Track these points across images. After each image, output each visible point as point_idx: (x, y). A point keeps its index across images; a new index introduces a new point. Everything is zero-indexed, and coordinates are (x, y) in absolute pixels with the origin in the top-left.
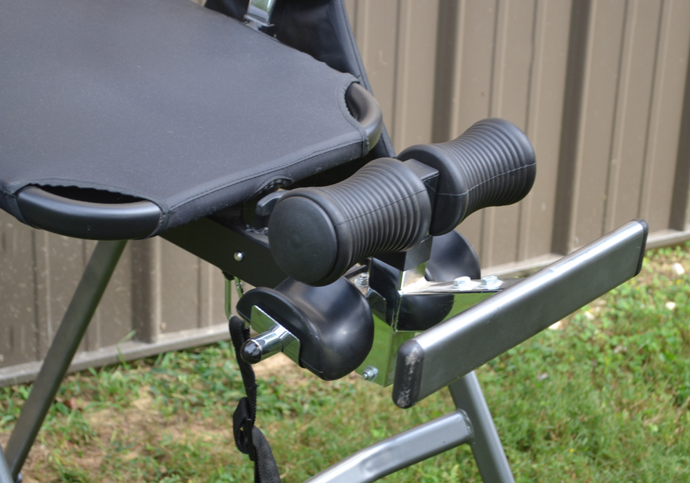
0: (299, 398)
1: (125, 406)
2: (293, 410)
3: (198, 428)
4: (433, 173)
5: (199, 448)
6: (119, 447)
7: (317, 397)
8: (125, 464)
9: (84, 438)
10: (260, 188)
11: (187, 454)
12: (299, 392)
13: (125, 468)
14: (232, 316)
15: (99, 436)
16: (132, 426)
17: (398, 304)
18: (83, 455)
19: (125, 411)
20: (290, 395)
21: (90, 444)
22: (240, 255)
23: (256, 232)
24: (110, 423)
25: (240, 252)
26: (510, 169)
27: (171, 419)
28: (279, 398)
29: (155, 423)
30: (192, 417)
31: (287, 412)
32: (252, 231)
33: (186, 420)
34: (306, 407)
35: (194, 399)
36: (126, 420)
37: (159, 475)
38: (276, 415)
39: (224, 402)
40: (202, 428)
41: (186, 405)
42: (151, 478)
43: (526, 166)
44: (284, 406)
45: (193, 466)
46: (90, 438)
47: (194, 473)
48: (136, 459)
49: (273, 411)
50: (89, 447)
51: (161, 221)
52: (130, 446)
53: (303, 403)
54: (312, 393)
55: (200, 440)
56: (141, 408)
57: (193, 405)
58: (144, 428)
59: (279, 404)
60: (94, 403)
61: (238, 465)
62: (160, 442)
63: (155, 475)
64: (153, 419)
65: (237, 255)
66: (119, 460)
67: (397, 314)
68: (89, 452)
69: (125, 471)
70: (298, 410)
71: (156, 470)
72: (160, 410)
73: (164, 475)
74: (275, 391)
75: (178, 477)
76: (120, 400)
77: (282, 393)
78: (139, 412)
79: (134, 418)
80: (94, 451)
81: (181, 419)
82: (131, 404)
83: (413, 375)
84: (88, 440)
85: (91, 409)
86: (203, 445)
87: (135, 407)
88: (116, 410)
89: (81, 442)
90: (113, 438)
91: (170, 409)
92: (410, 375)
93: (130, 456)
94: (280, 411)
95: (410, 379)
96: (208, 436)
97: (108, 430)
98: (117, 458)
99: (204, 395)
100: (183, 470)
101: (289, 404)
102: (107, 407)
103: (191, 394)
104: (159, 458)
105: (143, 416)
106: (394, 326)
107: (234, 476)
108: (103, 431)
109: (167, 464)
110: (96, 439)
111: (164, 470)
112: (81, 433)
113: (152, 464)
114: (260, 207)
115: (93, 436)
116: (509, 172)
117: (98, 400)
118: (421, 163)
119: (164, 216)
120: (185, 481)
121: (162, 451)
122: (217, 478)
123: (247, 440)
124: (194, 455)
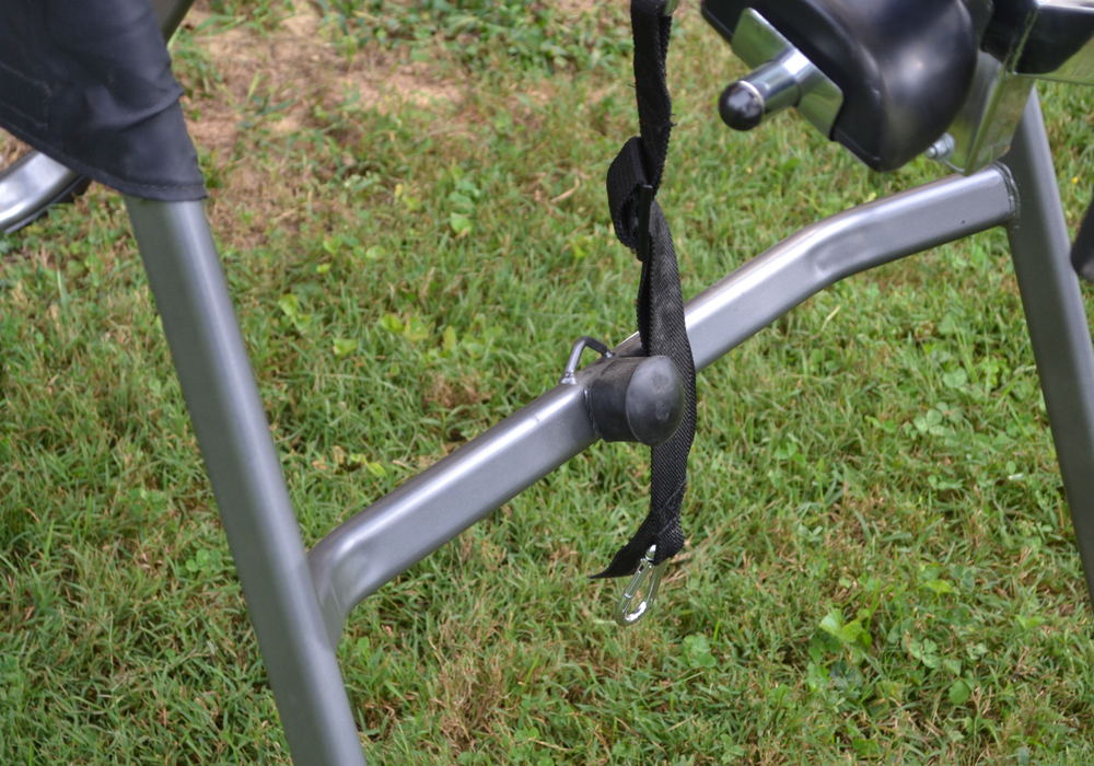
0: (582, 37)
1: (271, 26)
2: (570, 58)
3: (402, 79)
5: (408, 121)
6: (262, 106)
7: (614, 37)
8: (278, 141)
9: (200, 84)
11: (392, 135)
12: (581, 25)
13: (276, 148)
15: (226, 81)
16: (284, 68)
17: (1029, 22)
18: (199, 118)
19: (271, 36)
20: (566, 29)
21: (211, 97)
24: (244, 57)
27: (355, 58)
28: (544, 35)
29: (326, 64)
30: (390, 57)
31: (560, 62)
33: (380, 63)
34: (596, 54)
35: (394, 24)
36: (274, 54)
37: (341, 170)
38: (541, 65)
39: (448, 33)
40: (410, 80)
41: (382, 35)
42: (328, 174)
44: (557, 50)
45: (404, 159)
46: (212, 84)
47: (406, 172)
48: (296, 134)
49: (537, 59)
50: (210, 102)
52: (283, 106)
53: (590, 47)
54: (603, 28)
55: (412, 106)
56: (298, 32)
57: (393, 35)
58: (306, 73)
59: (545, 46)
60: (215, 17)
61: (486, 164)
62: (338, 105)
63: (335, 169)
64: (321, 56)
66: (266, 133)
68: (210, 112)
69: (279, 156)
70: (581, 59)
71: (336, 160)
72: (333, 39)
73: (350, 172)
74: (538, 20)
75: (376, 178)
76: (261, 15)
77: (551, 26)
78: (294, 40)
79: (287, 51)
80: (219, 110)
81: (373, 62)
82: (281, 24)
84: (207, 89)
85: (210, 28)
86: (414, 114)
87: (285, 28)
88: (254, 32)
89: (196, 92)
90: (252, 88)
91: (352, 39)
93: (285, 125)
94: (550, 58)
96: (425, 96)
97: (241, 71)
98: (263, 128)
99: (412, 18)
100: (386, 165)
101: (564, 46)
102: (237, 26)
103: (389, 12)
104: (339, 135)
105: (304, 48)
106: (1010, 62)
107: (479, 186)
108: (232, 73)
109: (355, 150)
110: (222, 87)
111: (350, 162)
112: (195, 74)
113: (328, 148)
115: (216, 81)
117: (222, 12)
120: (388, 185)
121: (346, 123)
122: (450, 187)
123: (636, 222)
124: (403, 137)
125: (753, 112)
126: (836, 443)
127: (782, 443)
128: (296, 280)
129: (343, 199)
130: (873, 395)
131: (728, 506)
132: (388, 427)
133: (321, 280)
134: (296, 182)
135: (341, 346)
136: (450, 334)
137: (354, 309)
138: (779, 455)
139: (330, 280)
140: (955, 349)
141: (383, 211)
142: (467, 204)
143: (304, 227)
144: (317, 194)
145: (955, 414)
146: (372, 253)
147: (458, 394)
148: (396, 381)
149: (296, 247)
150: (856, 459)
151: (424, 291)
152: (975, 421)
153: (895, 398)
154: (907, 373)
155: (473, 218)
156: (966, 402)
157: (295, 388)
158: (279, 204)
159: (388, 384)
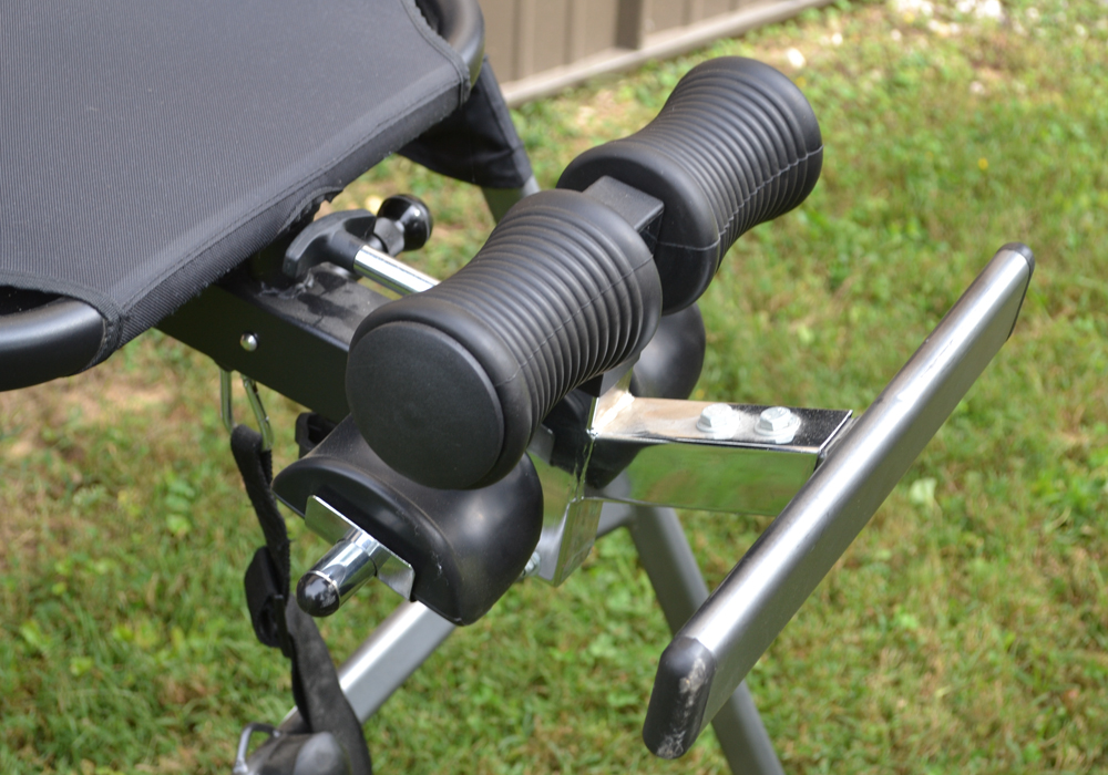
4: (654, 208)
8: (12, 467)
10: (289, 222)
13: (13, 473)
14: (236, 425)
22: (251, 339)
23: (282, 296)
25: (252, 334)
26: (781, 167)
32: (274, 295)
37: (70, 487)
43: (807, 155)
45: (123, 468)
47: (126, 481)
48: (28, 458)
51: (105, 340)
52: (16, 431)
63: (64, 486)
65: (246, 339)
67: (585, 469)
69: (15, 480)
71: (65, 477)
73: (79, 487)
75: (102, 489)
83: (694, 708)
92: (687, 709)
93: (18, 450)
95: (686, 714)
100: (108, 475)
107: (191, 486)
109: (81, 465)
111: (77, 477)
113: (58, 466)
114: (290, 261)
116: (779, 173)
118: (625, 187)
119: (111, 329)
120: (113, 494)
121: (71, 440)
122: (165, 491)
123: (275, 626)
124: (123, 446)
125: (330, 600)
126: (524, 679)
127: (478, 688)
128: (37, 601)
129: (74, 513)
130: (552, 627)
131: (437, 755)
132: (127, 734)
133: (58, 598)
134: (30, 504)
135: (79, 664)
136: (177, 634)
137: (90, 624)
138: (478, 700)
139: (66, 598)
140: (616, 569)
141: (111, 520)
142: (181, 505)
143: (42, 549)
144: (51, 512)
145: (622, 631)
146: (102, 567)
147: (190, 693)
148: (134, 688)
149: (34, 570)
150: (544, 689)
151: (150, 597)
152: (641, 634)
153: (571, 626)
154: (577, 600)
155: (189, 517)
156: (631, 618)
157: (43, 710)
158: (18, 528)
159: (127, 693)
